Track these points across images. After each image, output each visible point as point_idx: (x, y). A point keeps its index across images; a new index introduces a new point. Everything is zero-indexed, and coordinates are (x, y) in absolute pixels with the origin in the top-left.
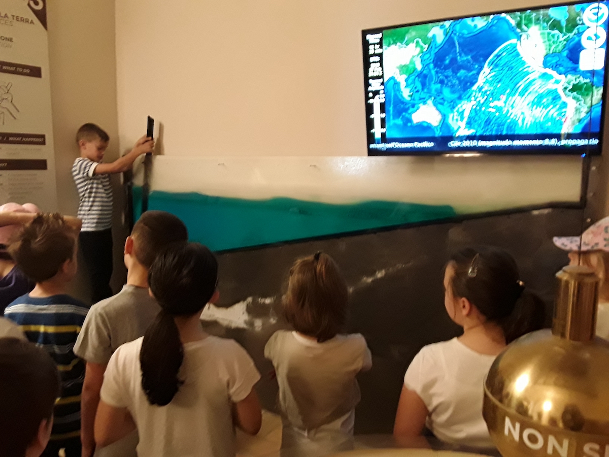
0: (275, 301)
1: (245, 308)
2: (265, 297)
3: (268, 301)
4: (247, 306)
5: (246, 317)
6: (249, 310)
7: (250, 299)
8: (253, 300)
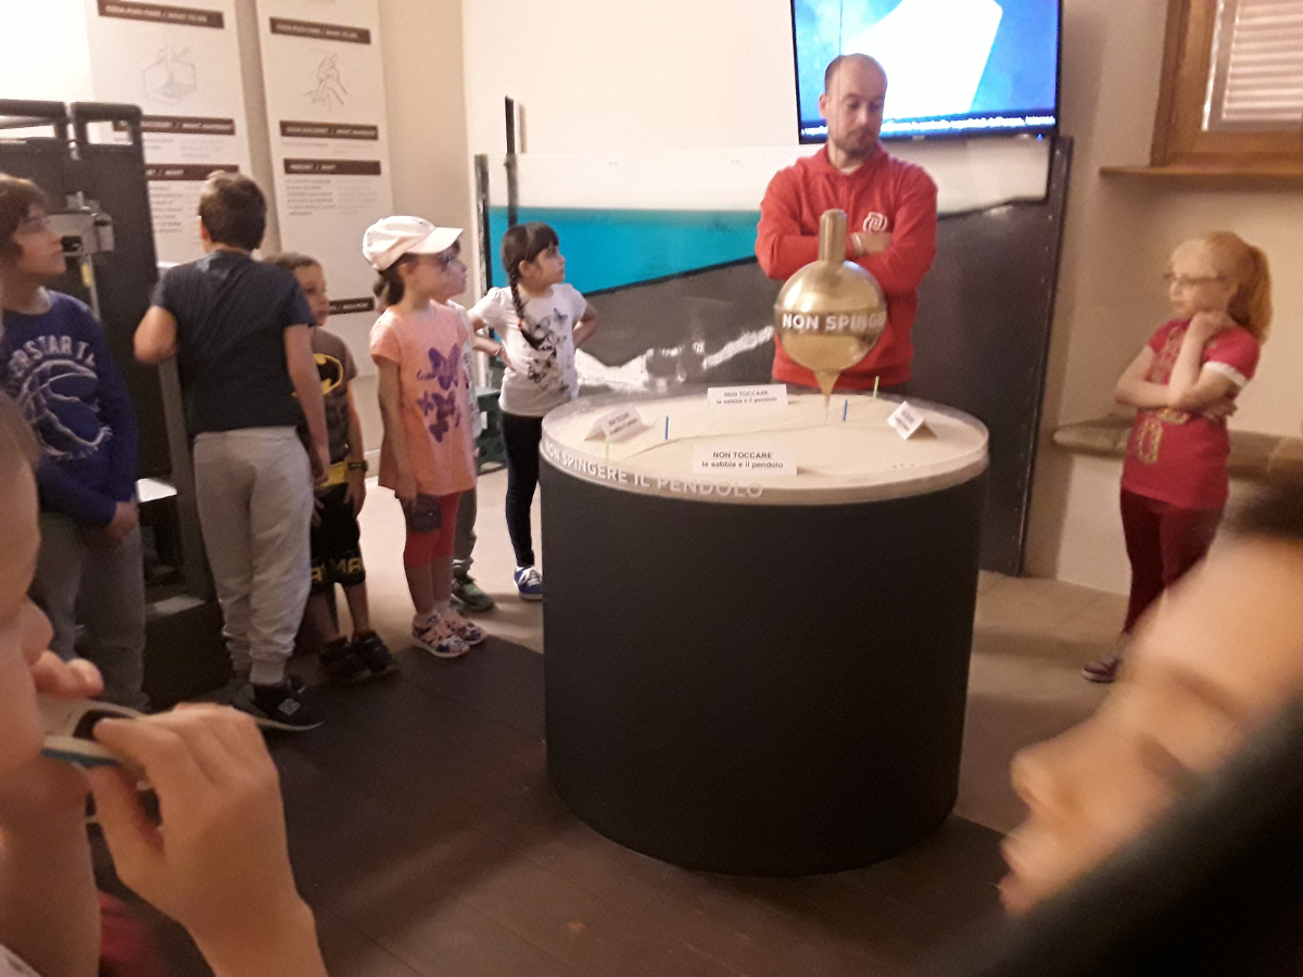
0: (684, 352)
1: (644, 366)
2: (671, 347)
3: (674, 352)
4: (647, 362)
5: (645, 377)
6: (650, 367)
7: (650, 352)
8: (655, 353)
